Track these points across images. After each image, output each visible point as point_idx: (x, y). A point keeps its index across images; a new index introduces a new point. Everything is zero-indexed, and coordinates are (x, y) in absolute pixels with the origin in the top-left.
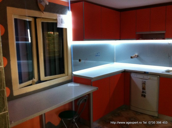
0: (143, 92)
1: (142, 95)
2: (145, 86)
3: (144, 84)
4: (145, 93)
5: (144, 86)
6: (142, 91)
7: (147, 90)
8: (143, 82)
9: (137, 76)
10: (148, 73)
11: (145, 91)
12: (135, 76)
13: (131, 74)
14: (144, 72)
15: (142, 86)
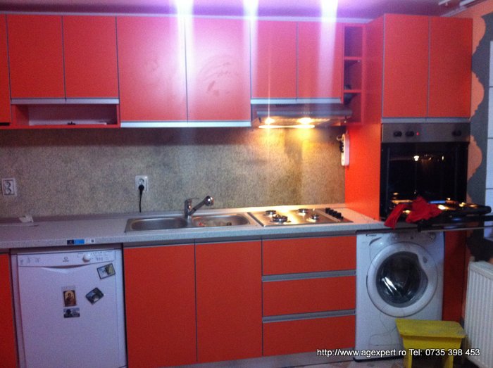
0: (68, 314)
2: (74, 291)
4: (78, 315)
5: (70, 291)
6: (63, 313)
9: (38, 260)
10: (83, 241)
11: (75, 310)
12: (29, 261)
13: (13, 258)
14: (68, 242)
15: (64, 292)
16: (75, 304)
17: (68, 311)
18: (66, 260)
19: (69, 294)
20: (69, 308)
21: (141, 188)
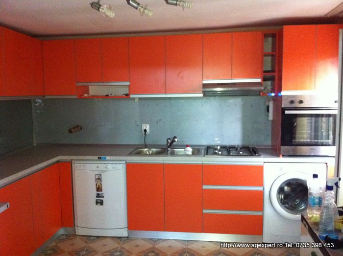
0: (98, 196)
1: (97, 203)
2: (101, 184)
3: (99, 180)
4: (103, 197)
5: (99, 184)
6: (95, 195)
7: (105, 191)
8: (97, 177)
9: (84, 166)
10: (105, 158)
11: (101, 194)
12: (80, 167)
13: (73, 165)
14: (98, 158)
15: (97, 184)
16: (101, 191)
17: (98, 194)
18: (98, 168)
19: (99, 185)
20: (98, 192)
21: (145, 131)
